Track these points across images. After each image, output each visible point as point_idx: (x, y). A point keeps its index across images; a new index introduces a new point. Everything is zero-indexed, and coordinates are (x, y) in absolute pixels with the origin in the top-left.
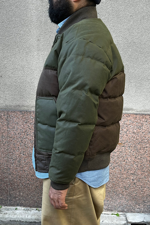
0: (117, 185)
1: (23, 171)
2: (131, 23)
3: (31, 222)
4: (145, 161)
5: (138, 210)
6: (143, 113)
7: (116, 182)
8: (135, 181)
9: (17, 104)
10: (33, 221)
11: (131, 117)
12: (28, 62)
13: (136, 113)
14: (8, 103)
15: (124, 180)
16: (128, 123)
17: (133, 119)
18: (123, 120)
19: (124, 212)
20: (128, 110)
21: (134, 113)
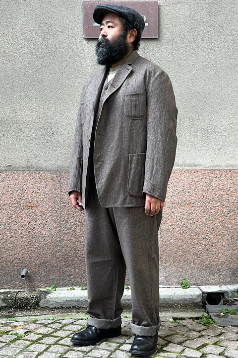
0: (188, 252)
1: (79, 242)
4: (217, 222)
5: (213, 281)
6: (211, 168)
7: (187, 250)
8: (207, 247)
11: (199, 173)
13: (204, 169)
14: (59, 163)
15: (195, 246)
16: (196, 180)
17: (201, 176)
18: (191, 177)
19: (197, 285)
20: (196, 166)
21: (202, 168)
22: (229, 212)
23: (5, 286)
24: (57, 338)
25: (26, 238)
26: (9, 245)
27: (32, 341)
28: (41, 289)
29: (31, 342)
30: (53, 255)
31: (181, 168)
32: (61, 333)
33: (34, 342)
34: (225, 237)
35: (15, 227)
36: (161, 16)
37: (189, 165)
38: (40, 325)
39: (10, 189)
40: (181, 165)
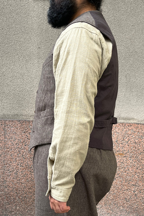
0: (118, 196)
1: (20, 184)
2: (133, 33)
7: (117, 194)
8: (136, 193)
9: (16, 113)
11: (132, 127)
12: (28, 70)
14: (5, 112)
15: (125, 192)
16: (129, 132)
17: (134, 129)
18: (125, 130)
20: (129, 119)
21: (136, 122)
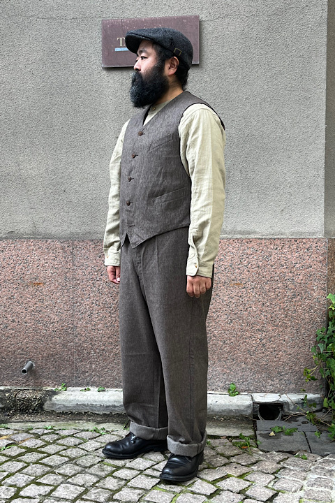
0: (237, 348)
1: (97, 330)
3: (109, 406)
4: (277, 309)
5: (271, 387)
6: (270, 237)
7: (236, 344)
8: (264, 342)
9: (87, 230)
10: (111, 404)
11: (253, 244)
13: (261, 237)
14: (73, 229)
15: (247, 340)
16: (249, 252)
17: (256, 247)
18: (242, 248)
19: (249, 391)
20: (249, 234)
21: (258, 237)
22: (294, 296)
23: (5, 383)
24: (42, 455)
25: (31, 323)
26: (11, 332)
27: (10, 456)
28: (49, 388)
29: (8, 459)
30: (64, 346)
31: (230, 236)
32: (51, 449)
33: (11, 458)
34: (289, 329)
35: (18, 309)
36: (204, 35)
37: (240, 233)
38: (32, 436)
39: (12, 261)
40: (230, 233)
